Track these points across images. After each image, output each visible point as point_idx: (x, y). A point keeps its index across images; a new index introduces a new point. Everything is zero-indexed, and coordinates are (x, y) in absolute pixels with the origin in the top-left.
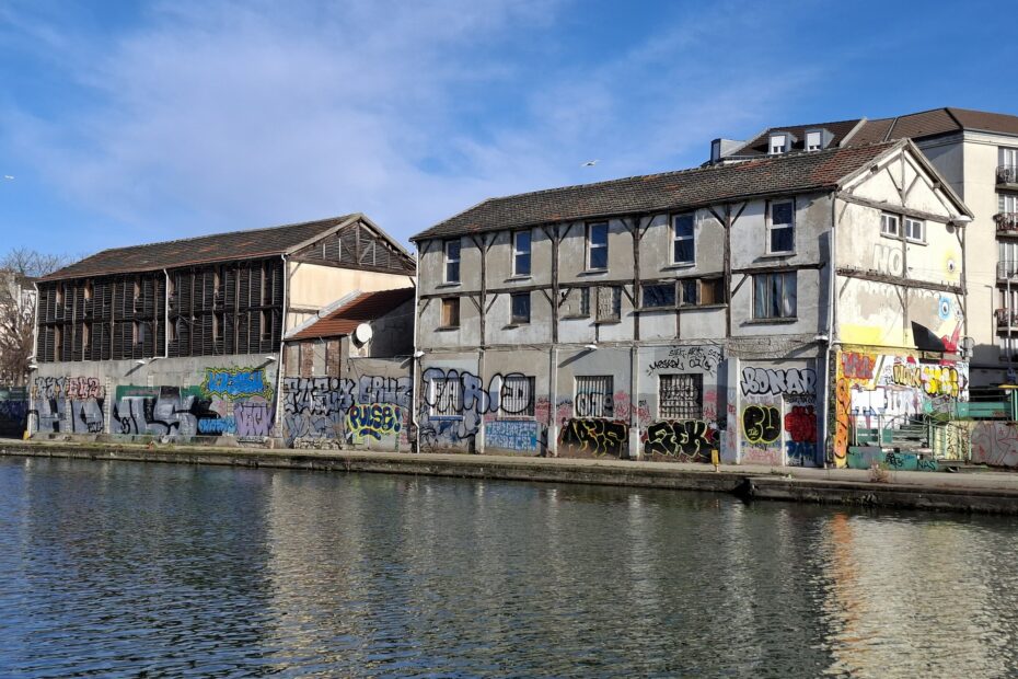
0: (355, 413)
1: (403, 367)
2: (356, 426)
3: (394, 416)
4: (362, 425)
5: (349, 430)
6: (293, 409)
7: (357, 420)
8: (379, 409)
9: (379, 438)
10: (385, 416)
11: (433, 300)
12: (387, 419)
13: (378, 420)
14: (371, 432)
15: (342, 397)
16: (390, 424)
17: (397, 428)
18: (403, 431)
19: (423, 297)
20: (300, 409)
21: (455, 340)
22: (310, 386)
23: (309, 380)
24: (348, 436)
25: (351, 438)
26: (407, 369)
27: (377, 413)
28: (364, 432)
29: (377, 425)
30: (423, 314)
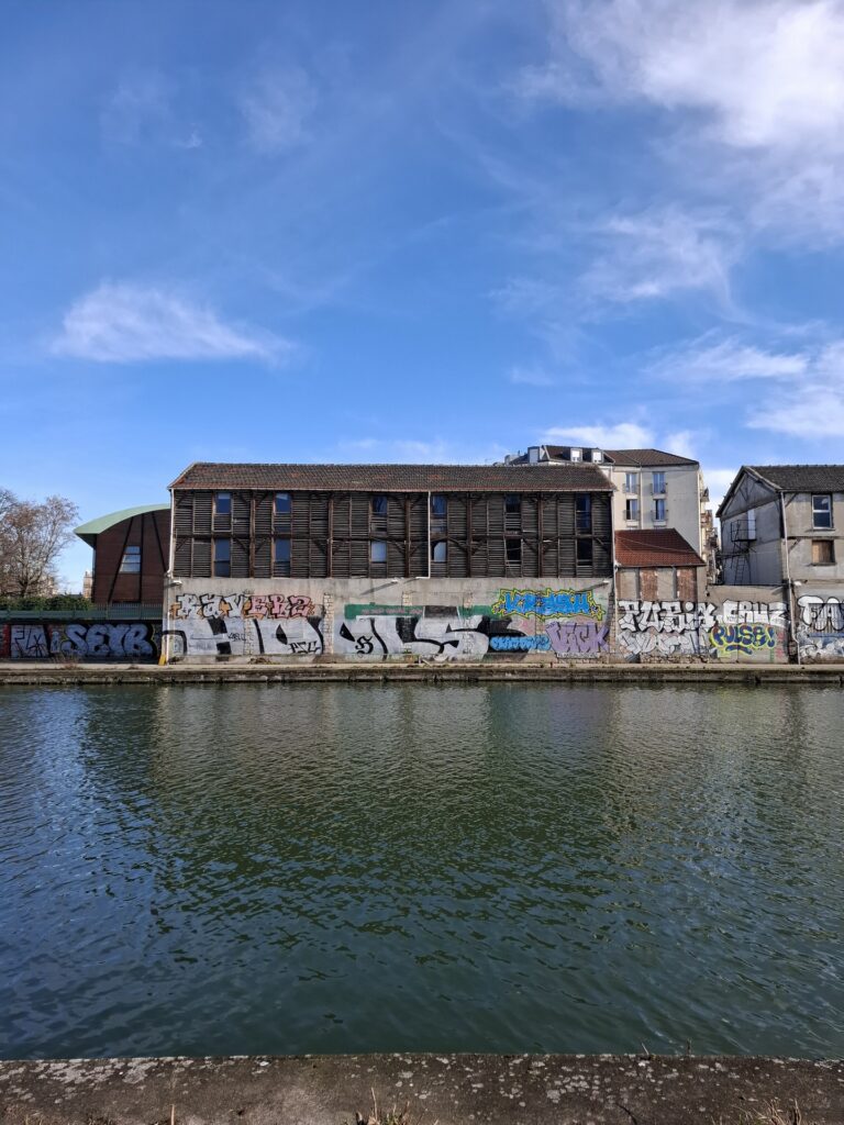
0: (719, 632)
1: (774, 594)
2: (721, 643)
3: (767, 634)
4: (729, 641)
5: (712, 646)
6: (634, 629)
7: (722, 638)
8: (749, 629)
9: (750, 653)
10: (756, 634)
11: (803, 541)
12: (759, 637)
13: (748, 637)
14: (739, 647)
15: (701, 618)
16: (763, 641)
17: (771, 644)
18: (779, 646)
19: (790, 538)
20: (642, 627)
21: (832, 574)
22: (656, 608)
23: (653, 603)
24: (712, 651)
25: (715, 652)
26: (779, 596)
27: (746, 631)
28: (731, 648)
29: (748, 642)
30: (792, 551)
